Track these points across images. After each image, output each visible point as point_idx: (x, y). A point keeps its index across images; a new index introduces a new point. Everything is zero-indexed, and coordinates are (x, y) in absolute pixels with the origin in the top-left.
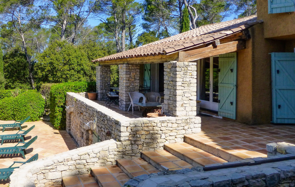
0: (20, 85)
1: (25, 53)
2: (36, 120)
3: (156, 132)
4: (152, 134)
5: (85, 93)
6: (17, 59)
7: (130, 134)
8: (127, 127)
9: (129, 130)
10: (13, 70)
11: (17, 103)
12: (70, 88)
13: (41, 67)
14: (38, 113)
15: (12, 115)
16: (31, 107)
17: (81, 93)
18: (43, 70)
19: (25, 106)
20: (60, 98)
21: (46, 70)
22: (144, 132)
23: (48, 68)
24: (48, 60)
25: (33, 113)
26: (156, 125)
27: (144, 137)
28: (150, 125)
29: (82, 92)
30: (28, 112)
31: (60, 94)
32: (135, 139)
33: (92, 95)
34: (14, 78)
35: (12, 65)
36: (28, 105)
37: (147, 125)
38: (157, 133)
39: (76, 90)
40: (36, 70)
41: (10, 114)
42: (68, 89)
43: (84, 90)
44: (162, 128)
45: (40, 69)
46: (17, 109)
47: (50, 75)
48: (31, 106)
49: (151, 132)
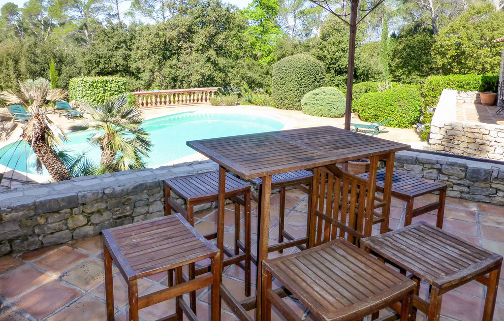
0: (419, 79)
1: (432, 28)
2: (406, 127)
3: (488, 142)
4: (480, 144)
5: (477, 92)
6: (418, 37)
7: (443, 138)
8: (440, 128)
9: (443, 132)
10: (410, 55)
11: (381, 100)
12: (451, 83)
13: (441, 51)
14: (409, 118)
15: (375, 115)
16: (399, 108)
17: (469, 92)
18: (443, 55)
19: (391, 105)
20: (433, 97)
21: (448, 56)
22: (466, 140)
23: (452, 52)
24: (454, 39)
25: (401, 116)
26: (487, 132)
27: (465, 145)
28: (476, 130)
29: (472, 91)
30: (395, 114)
31: (433, 90)
32: (450, 145)
33: (486, 97)
34: (409, 68)
35: (409, 47)
36: (396, 105)
37: (473, 130)
38: (488, 145)
39: (460, 87)
40: (434, 55)
41: (372, 114)
42: (448, 84)
43: (474, 88)
44: (498, 139)
45: (439, 53)
46: (381, 108)
47: (455, 64)
48: (400, 106)
49: (478, 141)
